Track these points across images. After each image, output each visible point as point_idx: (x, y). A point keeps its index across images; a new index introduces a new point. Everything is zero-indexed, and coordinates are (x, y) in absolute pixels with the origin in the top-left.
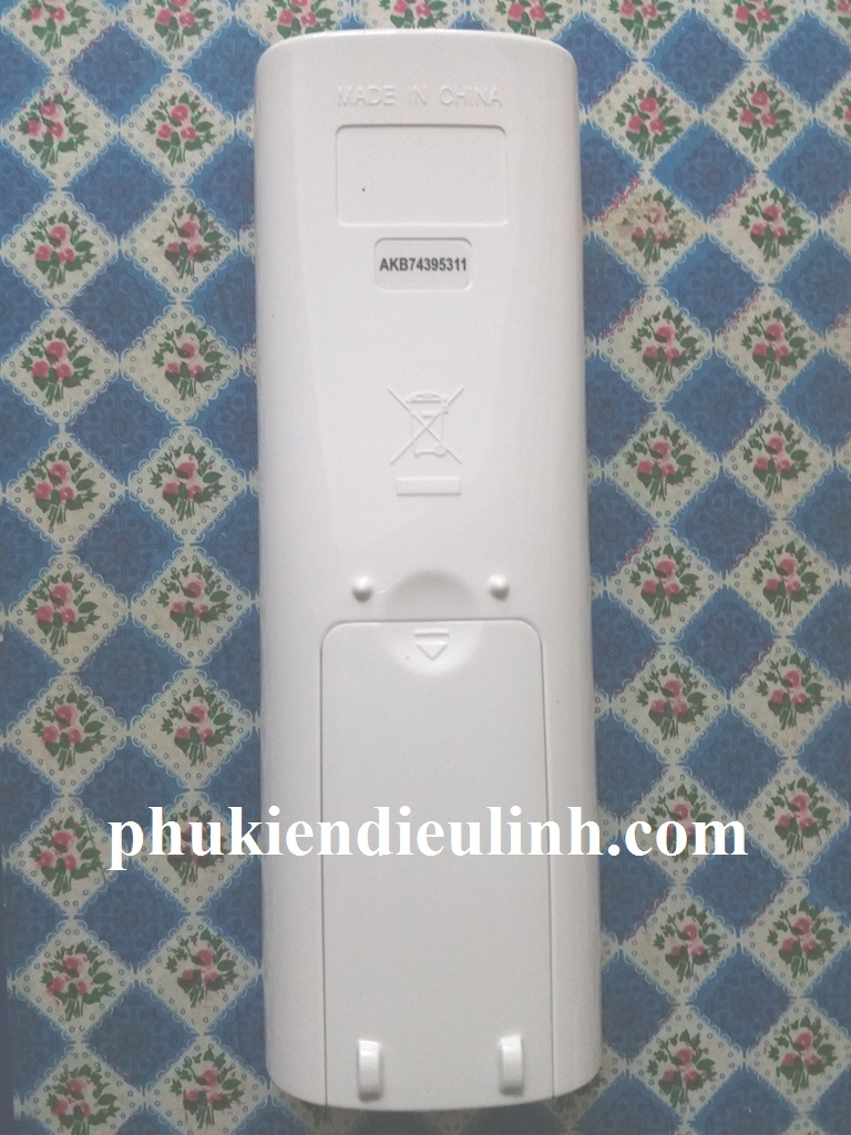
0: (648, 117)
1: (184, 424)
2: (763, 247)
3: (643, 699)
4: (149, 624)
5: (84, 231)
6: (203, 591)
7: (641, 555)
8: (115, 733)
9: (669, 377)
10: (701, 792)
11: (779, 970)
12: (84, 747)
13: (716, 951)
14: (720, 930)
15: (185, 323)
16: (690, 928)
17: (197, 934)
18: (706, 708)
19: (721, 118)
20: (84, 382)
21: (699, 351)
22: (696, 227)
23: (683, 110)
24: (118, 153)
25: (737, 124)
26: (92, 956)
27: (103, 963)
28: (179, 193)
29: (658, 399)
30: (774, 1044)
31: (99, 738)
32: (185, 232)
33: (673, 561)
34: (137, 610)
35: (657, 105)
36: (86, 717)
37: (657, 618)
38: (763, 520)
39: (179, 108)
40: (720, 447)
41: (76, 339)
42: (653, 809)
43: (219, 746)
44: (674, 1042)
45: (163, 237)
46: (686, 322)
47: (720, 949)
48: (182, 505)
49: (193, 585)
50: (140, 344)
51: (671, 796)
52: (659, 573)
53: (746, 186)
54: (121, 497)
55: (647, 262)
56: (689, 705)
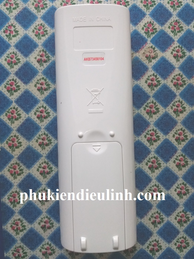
0: (149, 28)
1: (41, 101)
2: (176, 59)
3: (147, 164)
4: (34, 146)
5: (18, 56)
6: (46, 139)
7: (147, 131)
8: (26, 172)
9: (154, 90)
10: (160, 185)
11: (177, 225)
12: (19, 175)
13: (163, 221)
14: (164, 216)
15: (42, 77)
16: (157, 216)
17: (45, 217)
18: (161, 166)
19: (167, 28)
20: (19, 91)
21: (161, 84)
22: (160, 54)
23: (157, 26)
24: (26, 38)
25: (170, 30)
26: (21, 221)
27: (24, 223)
28: (40, 47)
29: (151, 95)
30: (176, 242)
31: (23, 173)
32: (41, 56)
33: (154, 132)
34: (31, 144)
35: (152, 25)
36: (20, 168)
37: (150, 146)
38: (175, 123)
39: (40, 27)
40: (165, 106)
41: (16, 81)
42: (149, 189)
43: (50, 175)
44: (153, 241)
45: (36, 57)
46: (158, 77)
47: (164, 221)
48: (41, 119)
49: (44, 138)
50: (31, 82)
51: (153, 186)
52: (151, 135)
53: (172, 45)
54: (27, 118)
55: (149, 63)
56: (157, 166)
